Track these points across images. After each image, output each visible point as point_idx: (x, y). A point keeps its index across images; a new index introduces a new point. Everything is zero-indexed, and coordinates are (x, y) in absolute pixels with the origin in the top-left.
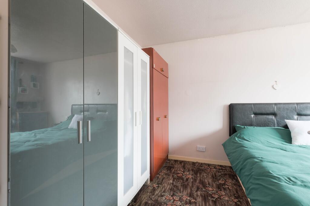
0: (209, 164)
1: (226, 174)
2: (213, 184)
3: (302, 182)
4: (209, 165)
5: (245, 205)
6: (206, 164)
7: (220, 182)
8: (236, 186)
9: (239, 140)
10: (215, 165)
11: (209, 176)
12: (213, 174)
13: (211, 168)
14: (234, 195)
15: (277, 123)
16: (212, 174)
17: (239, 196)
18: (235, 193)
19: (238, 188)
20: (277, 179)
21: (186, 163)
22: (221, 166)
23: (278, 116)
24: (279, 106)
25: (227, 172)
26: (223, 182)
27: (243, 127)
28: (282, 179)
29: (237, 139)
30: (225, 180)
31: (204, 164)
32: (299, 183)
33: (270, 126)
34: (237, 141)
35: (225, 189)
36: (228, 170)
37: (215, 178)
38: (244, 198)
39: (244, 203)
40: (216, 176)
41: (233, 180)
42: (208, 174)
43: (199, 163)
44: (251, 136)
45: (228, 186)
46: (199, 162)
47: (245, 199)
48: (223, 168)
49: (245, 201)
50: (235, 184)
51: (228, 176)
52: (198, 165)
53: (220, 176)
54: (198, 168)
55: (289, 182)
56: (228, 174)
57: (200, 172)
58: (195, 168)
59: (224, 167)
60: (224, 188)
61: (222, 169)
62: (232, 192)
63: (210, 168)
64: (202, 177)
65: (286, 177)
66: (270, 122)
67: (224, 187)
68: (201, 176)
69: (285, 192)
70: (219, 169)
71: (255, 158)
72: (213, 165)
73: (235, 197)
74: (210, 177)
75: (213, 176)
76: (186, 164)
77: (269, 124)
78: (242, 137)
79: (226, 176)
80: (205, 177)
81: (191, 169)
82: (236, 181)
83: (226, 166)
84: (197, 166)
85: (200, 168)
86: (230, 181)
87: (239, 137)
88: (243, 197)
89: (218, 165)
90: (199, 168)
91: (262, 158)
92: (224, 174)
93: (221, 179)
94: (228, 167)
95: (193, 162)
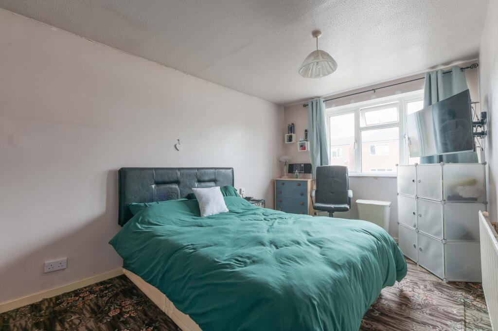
0: (76, 291)
1: (117, 294)
2: (99, 328)
3: (249, 258)
4: (76, 293)
5: (165, 328)
6: (68, 293)
7: (111, 314)
8: (141, 306)
9: (145, 227)
10: (89, 286)
11: (84, 315)
12: (92, 305)
13: (83, 298)
14: (144, 323)
15: (180, 194)
16: (91, 308)
17: (151, 319)
18: (144, 317)
19: (145, 308)
20: (228, 266)
21: (11, 316)
22: (102, 283)
23: (182, 184)
24: (182, 171)
25: (117, 288)
26: (118, 311)
27: (142, 204)
28: (233, 265)
29: (139, 226)
30: (120, 306)
31: (65, 295)
32: (248, 261)
33: (174, 199)
34: (140, 229)
35: (125, 323)
36: (118, 286)
37: (100, 313)
38: (159, 318)
39: (163, 326)
40: (99, 307)
41: (132, 299)
42: (82, 313)
43: (51, 299)
44: (159, 216)
45: (128, 312)
46: (48, 297)
47: (162, 319)
48: (108, 286)
49: (162, 322)
50: (137, 304)
51: (121, 296)
52: (49, 304)
53: (107, 302)
54: (50, 313)
55: (240, 264)
56: (121, 291)
57: (59, 318)
58: (41, 316)
59: (108, 284)
60: (122, 322)
61: (106, 288)
62: (139, 319)
63: (81, 299)
64: (71, 326)
65: (233, 259)
66: (173, 192)
67: (122, 319)
68: (67, 326)
69: (248, 279)
70: (102, 291)
71: (183, 247)
72: (85, 288)
73: (146, 325)
74: (88, 315)
75: (93, 312)
76: (11, 321)
77: (172, 196)
78: (146, 220)
79: (118, 297)
80: (77, 322)
81: (30, 325)
82: (138, 297)
83: (111, 279)
84: (47, 308)
85: (57, 308)
86: (129, 302)
87: (142, 223)
88: (157, 317)
89: (97, 284)
90: (54, 311)
91: (192, 244)
92: (113, 296)
93: (112, 308)
94: (115, 280)
95: (32, 305)
